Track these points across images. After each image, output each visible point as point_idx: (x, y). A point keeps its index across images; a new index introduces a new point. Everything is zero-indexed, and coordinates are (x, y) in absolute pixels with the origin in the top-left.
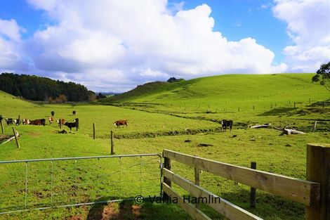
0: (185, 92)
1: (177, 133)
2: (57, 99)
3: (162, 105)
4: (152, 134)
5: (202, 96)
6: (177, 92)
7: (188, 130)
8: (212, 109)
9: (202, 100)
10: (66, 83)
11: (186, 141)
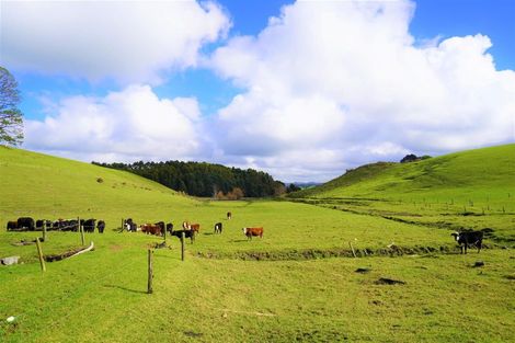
0: (427, 177)
1: (369, 251)
2: (229, 194)
3: (384, 200)
4: (319, 252)
5: (459, 183)
6: (412, 178)
7: (394, 247)
8: (477, 209)
9: (458, 191)
10: (244, 172)
11: (360, 270)
